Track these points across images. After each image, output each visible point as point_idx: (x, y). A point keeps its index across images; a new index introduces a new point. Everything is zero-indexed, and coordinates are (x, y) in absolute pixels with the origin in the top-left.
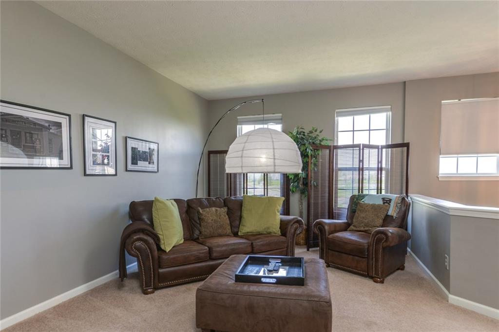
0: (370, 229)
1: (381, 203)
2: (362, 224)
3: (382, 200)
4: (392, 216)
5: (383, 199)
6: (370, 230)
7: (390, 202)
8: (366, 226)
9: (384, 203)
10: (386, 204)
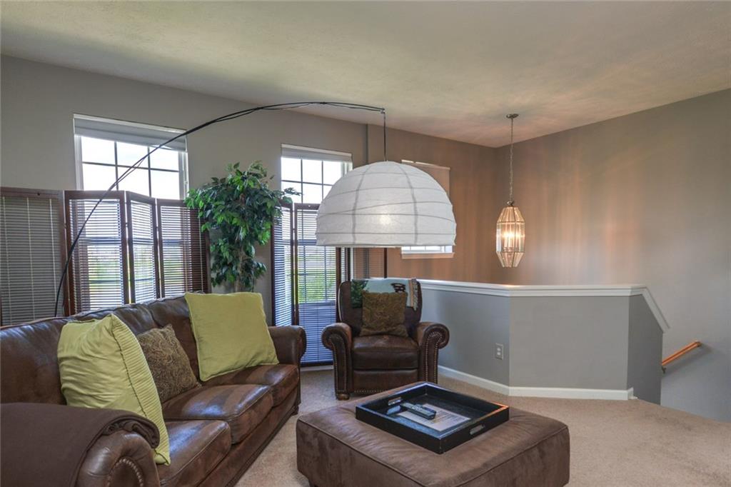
0: (394, 328)
1: (392, 290)
2: (383, 323)
3: (392, 287)
4: (412, 308)
5: (394, 285)
6: (394, 330)
7: (404, 289)
8: (388, 325)
9: (397, 291)
10: (400, 292)
